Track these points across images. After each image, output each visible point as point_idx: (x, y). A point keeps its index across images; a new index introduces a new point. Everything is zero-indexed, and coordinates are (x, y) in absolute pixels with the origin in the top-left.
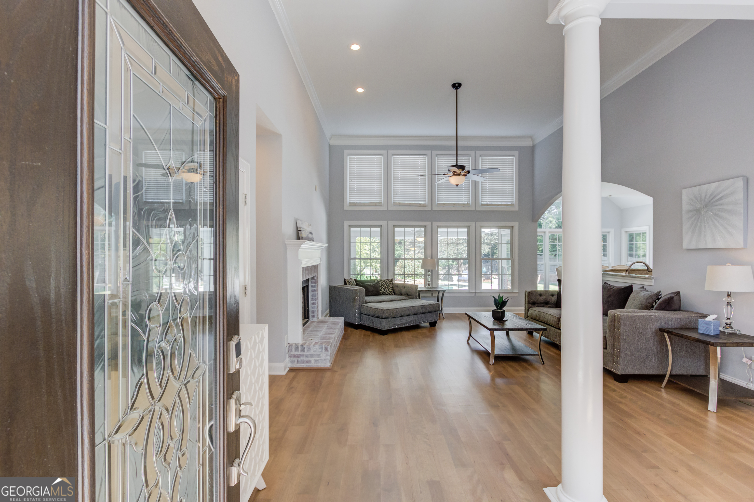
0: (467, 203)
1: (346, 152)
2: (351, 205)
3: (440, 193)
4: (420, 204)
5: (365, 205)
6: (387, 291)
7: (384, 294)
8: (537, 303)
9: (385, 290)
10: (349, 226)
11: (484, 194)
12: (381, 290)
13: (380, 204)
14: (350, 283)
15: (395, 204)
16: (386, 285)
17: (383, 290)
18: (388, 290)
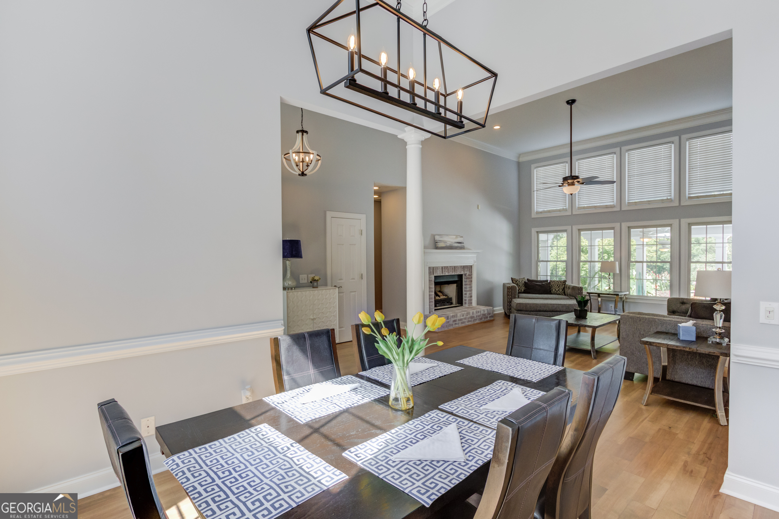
0: (665, 198)
1: (533, 166)
2: (538, 213)
3: (631, 192)
4: (606, 206)
5: (550, 212)
6: (557, 291)
7: (555, 294)
8: (678, 312)
9: (555, 290)
10: (537, 232)
11: (692, 184)
12: (552, 290)
13: (565, 210)
14: (516, 281)
15: (580, 208)
16: (557, 285)
17: (554, 290)
18: (559, 290)
